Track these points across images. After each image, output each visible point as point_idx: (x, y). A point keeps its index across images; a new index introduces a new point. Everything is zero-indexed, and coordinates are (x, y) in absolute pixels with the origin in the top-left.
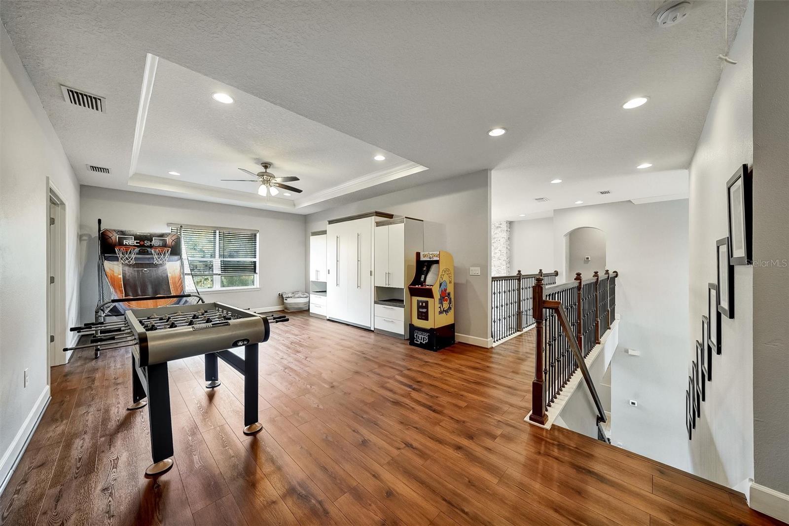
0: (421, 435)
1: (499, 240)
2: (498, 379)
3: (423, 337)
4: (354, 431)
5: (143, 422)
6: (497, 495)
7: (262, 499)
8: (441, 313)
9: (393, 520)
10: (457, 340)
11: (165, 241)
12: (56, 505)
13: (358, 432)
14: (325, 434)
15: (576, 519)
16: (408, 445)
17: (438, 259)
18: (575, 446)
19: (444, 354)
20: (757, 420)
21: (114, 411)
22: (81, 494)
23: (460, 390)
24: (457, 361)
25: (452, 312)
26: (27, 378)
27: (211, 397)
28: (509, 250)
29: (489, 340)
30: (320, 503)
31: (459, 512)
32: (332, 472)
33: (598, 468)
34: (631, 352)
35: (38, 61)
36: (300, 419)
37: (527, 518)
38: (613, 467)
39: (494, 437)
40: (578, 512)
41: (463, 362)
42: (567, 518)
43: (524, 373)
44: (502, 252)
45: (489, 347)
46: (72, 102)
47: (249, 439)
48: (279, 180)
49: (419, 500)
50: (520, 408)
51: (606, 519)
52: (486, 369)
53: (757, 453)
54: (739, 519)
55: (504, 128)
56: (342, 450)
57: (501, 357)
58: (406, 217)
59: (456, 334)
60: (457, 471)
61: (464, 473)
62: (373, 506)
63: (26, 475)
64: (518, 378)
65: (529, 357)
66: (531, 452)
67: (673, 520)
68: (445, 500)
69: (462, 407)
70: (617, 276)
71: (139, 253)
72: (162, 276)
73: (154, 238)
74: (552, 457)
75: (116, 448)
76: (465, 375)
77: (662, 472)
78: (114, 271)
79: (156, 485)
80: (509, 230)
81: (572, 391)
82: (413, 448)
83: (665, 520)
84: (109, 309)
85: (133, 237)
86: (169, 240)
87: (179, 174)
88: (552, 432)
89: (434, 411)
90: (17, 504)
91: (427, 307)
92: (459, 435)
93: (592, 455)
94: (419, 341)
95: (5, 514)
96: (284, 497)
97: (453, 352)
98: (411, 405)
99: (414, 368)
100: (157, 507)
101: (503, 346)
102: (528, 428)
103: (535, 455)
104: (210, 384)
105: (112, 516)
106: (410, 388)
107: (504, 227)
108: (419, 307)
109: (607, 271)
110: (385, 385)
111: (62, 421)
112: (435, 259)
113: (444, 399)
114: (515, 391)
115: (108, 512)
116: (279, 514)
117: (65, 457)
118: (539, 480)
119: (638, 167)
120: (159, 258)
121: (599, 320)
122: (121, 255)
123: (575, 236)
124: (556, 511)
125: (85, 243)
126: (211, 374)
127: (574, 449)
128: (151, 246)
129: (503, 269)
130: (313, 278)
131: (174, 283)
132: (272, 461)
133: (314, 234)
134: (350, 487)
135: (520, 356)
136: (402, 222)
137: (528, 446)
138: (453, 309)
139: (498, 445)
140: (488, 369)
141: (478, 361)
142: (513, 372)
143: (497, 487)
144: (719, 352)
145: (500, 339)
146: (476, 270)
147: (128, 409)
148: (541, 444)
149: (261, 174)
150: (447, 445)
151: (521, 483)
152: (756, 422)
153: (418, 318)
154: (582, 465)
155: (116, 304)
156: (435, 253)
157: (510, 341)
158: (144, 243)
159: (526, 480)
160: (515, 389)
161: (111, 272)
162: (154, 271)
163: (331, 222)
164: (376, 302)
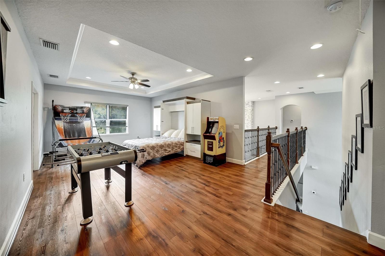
0: (211, 208)
1: (248, 111)
2: (247, 180)
3: (210, 159)
4: (178, 206)
5: (77, 199)
6: (248, 237)
7: (136, 237)
8: (219, 147)
9: (199, 249)
10: (227, 161)
11: (83, 110)
12: (42, 237)
13: (180, 206)
14: (164, 207)
15: (286, 249)
16: (205, 213)
17: (218, 121)
18: (286, 214)
19: (220, 168)
20: (373, 202)
21: (62, 193)
22: (52, 232)
23: (229, 186)
24: (227, 171)
25: (224, 147)
26: (25, 177)
27: (108, 187)
28: (253, 116)
29: (243, 161)
30: (163, 240)
31: (230, 245)
32: (168, 225)
33: (297, 225)
34: (313, 167)
35: (31, 28)
36: (152, 199)
37: (263, 248)
38: (304, 224)
39: (246, 210)
40: (288, 246)
41: (230, 172)
42: (282, 248)
43: (261, 178)
44: (249, 116)
45: (243, 165)
46: (44, 46)
47: (128, 209)
48: (139, 81)
49: (211, 239)
50: (259, 195)
51: (301, 249)
52: (242, 176)
53: (373, 218)
54: (363, 248)
55: (252, 57)
56: (173, 215)
57: (249, 170)
58: (202, 100)
59: (226, 158)
60: (229, 226)
61: (232, 227)
62: (189, 242)
63: (27, 222)
64: (258, 180)
65: (263, 170)
66: (265, 217)
67: (332, 250)
68: (223, 239)
69: (230, 195)
70: (306, 129)
71: (71, 116)
72: (82, 128)
73: (78, 109)
74: (275, 219)
75: (66, 211)
76: (232, 179)
77: (327, 227)
78: (59, 125)
79: (86, 230)
80: (253, 105)
81: (284, 187)
82: (207, 214)
83: (329, 249)
84: (58, 144)
85: (68, 109)
86: (85, 110)
87: (91, 78)
88: (275, 207)
89: (217, 196)
90: (25, 235)
91: (212, 144)
92: (230, 209)
93: (294, 219)
94: (208, 161)
95: (21, 239)
96: (146, 237)
97: (225, 167)
98: (205, 193)
99: (206, 175)
100: (87, 239)
101: (250, 164)
102: (263, 205)
103: (267, 219)
104: (107, 182)
105: (67, 243)
106: (204, 185)
107: (250, 104)
108: (208, 145)
109: (302, 127)
110: (192, 183)
111: (40, 198)
112: (217, 121)
113: (221, 191)
114: (257, 187)
115: (65, 241)
116: (144, 245)
117: (42, 215)
118: (269, 231)
119: (318, 76)
120: (80, 119)
121: (298, 152)
122: (63, 117)
123: (286, 110)
124: (277, 245)
125: (46, 112)
126: (108, 176)
127: (286, 216)
128: (77, 113)
129: (250, 125)
130: (155, 129)
131: (88, 131)
132: (140, 220)
133: (156, 107)
134: (177, 233)
135: (258, 169)
136: (200, 102)
137: (263, 214)
138: (225, 145)
139: (248, 213)
140: (243, 176)
141: (238, 172)
142: (255, 177)
143: (248, 234)
144: (356, 169)
145: (248, 161)
146: (237, 127)
147: (69, 193)
148: (270, 213)
149: (130, 78)
150: (224, 213)
151: (261, 232)
152: (373, 203)
153: (208, 150)
154: (290, 224)
155: (61, 141)
156: (216, 118)
157: (253, 162)
158: (73, 111)
159: (263, 231)
160: (256, 186)
161: (58, 126)
162: (78, 125)
163: (164, 102)
164: (186, 142)
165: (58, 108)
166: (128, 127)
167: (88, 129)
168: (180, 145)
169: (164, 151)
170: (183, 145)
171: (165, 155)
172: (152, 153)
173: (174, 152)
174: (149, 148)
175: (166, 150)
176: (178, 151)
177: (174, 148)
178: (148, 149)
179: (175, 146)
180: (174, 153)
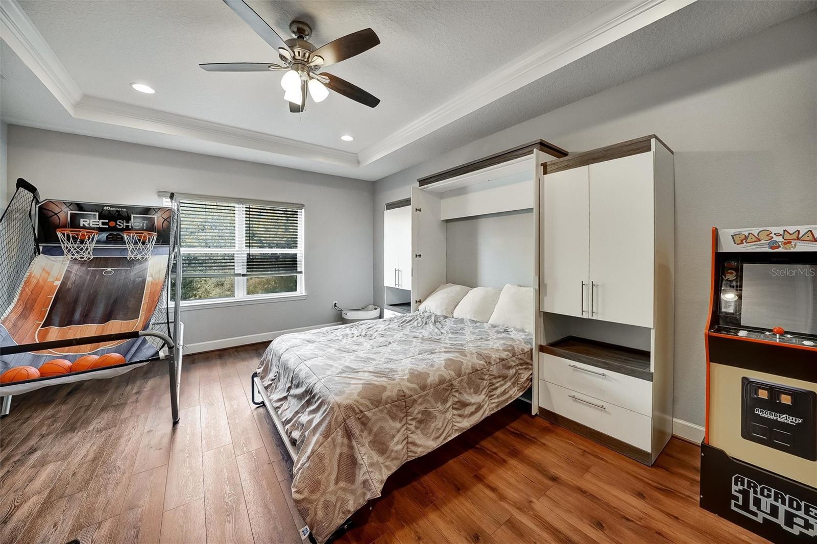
11: (151, 220)
58: (655, 138)
71: (105, 241)
73: (132, 215)
85: (97, 214)
86: (158, 219)
120: (136, 249)
122: (70, 245)
128: (127, 230)
130: (389, 281)
131: (152, 295)
133: (392, 206)
149: (290, 44)
158: (115, 223)
161: (44, 274)
162: (123, 273)
163: (423, 182)
164: (542, 349)
165: (57, 210)
166: (303, 275)
167: (158, 284)
168: (517, 365)
169: (455, 412)
170: (528, 364)
171: (460, 429)
172: (396, 439)
173: (497, 407)
174: (381, 411)
175: (464, 405)
176: (510, 397)
177: (497, 388)
178: (374, 418)
179: (500, 377)
180: (496, 410)
